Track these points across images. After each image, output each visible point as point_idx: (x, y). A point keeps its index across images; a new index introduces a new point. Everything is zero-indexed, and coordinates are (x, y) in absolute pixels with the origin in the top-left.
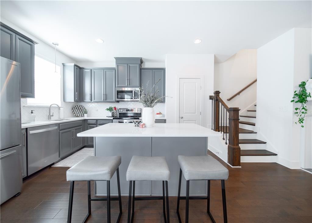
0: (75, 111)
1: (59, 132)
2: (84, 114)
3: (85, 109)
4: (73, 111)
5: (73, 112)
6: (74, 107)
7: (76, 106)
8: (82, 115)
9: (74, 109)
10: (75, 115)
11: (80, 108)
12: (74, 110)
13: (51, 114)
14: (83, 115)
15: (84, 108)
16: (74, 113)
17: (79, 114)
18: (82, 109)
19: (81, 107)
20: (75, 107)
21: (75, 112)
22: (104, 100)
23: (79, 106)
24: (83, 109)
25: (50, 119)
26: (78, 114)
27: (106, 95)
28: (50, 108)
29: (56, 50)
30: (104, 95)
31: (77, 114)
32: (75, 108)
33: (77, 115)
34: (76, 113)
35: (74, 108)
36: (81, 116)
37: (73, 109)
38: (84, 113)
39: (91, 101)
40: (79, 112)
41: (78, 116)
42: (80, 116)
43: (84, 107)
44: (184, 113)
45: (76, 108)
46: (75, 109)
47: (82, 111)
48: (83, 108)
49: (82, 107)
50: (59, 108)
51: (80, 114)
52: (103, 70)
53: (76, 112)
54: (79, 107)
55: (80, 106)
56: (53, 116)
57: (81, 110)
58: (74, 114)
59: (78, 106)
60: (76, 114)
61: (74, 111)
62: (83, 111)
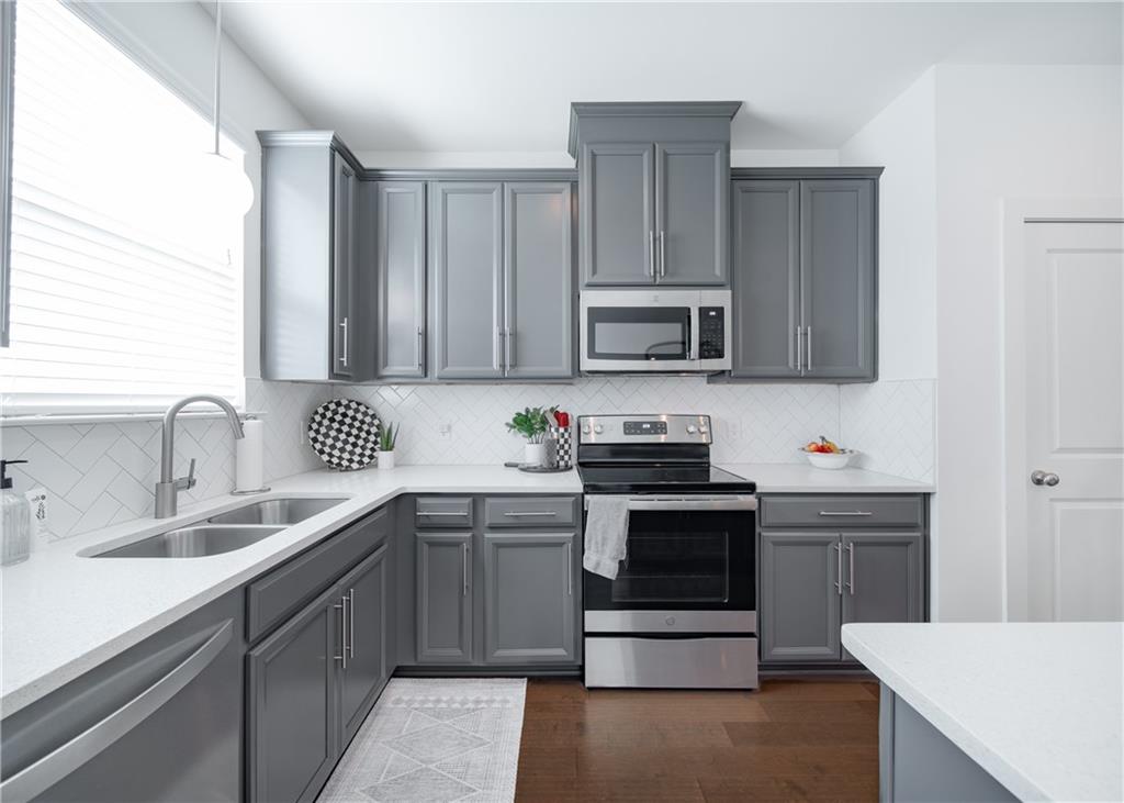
0: (326, 436)
1: (246, 659)
2: (373, 449)
3: (376, 422)
4: (312, 434)
5: (315, 440)
6: (321, 410)
7: (332, 406)
8: (366, 460)
9: (320, 424)
10: (325, 458)
11: (350, 413)
12: (317, 432)
13: (180, 472)
14: (371, 457)
15: (374, 417)
16: (318, 446)
17: (346, 456)
18: (362, 422)
19: (357, 411)
20: (326, 408)
21: (323, 444)
22: (503, 366)
23: (344, 402)
24: (368, 419)
25: (168, 510)
26: (342, 450)
27: (514, 335)
28: (167, 429)
29: (223, 30)
30: (502, 335)
31: (336, 453)
32: (323, 416)
33: (335, 460)
34: (333, 447)
35: (318, 418)
36: (360, 462)
37: (315, 426)
38: (375, 443)
39: (426, 376)
40: (346, 442)
41: (345, 463)
42: (355, 466)
43: (370, 412)
44: (1058, 446)
45: (329, 414)
46: (326, 422)
47: (363, 435)
48: (365, 414)
49: (362, 408)
50: (235, 423)
51: (352, 453)
52: (499, 185)
53: (329, 441)
54: (348, 407)
55: (353, 405)
56: (191, 483)
57: (360, 429)
58: (322, 452)
59: (338, 404)
60: (331, 455)
61: (321, 438)
62: (368, 433)
